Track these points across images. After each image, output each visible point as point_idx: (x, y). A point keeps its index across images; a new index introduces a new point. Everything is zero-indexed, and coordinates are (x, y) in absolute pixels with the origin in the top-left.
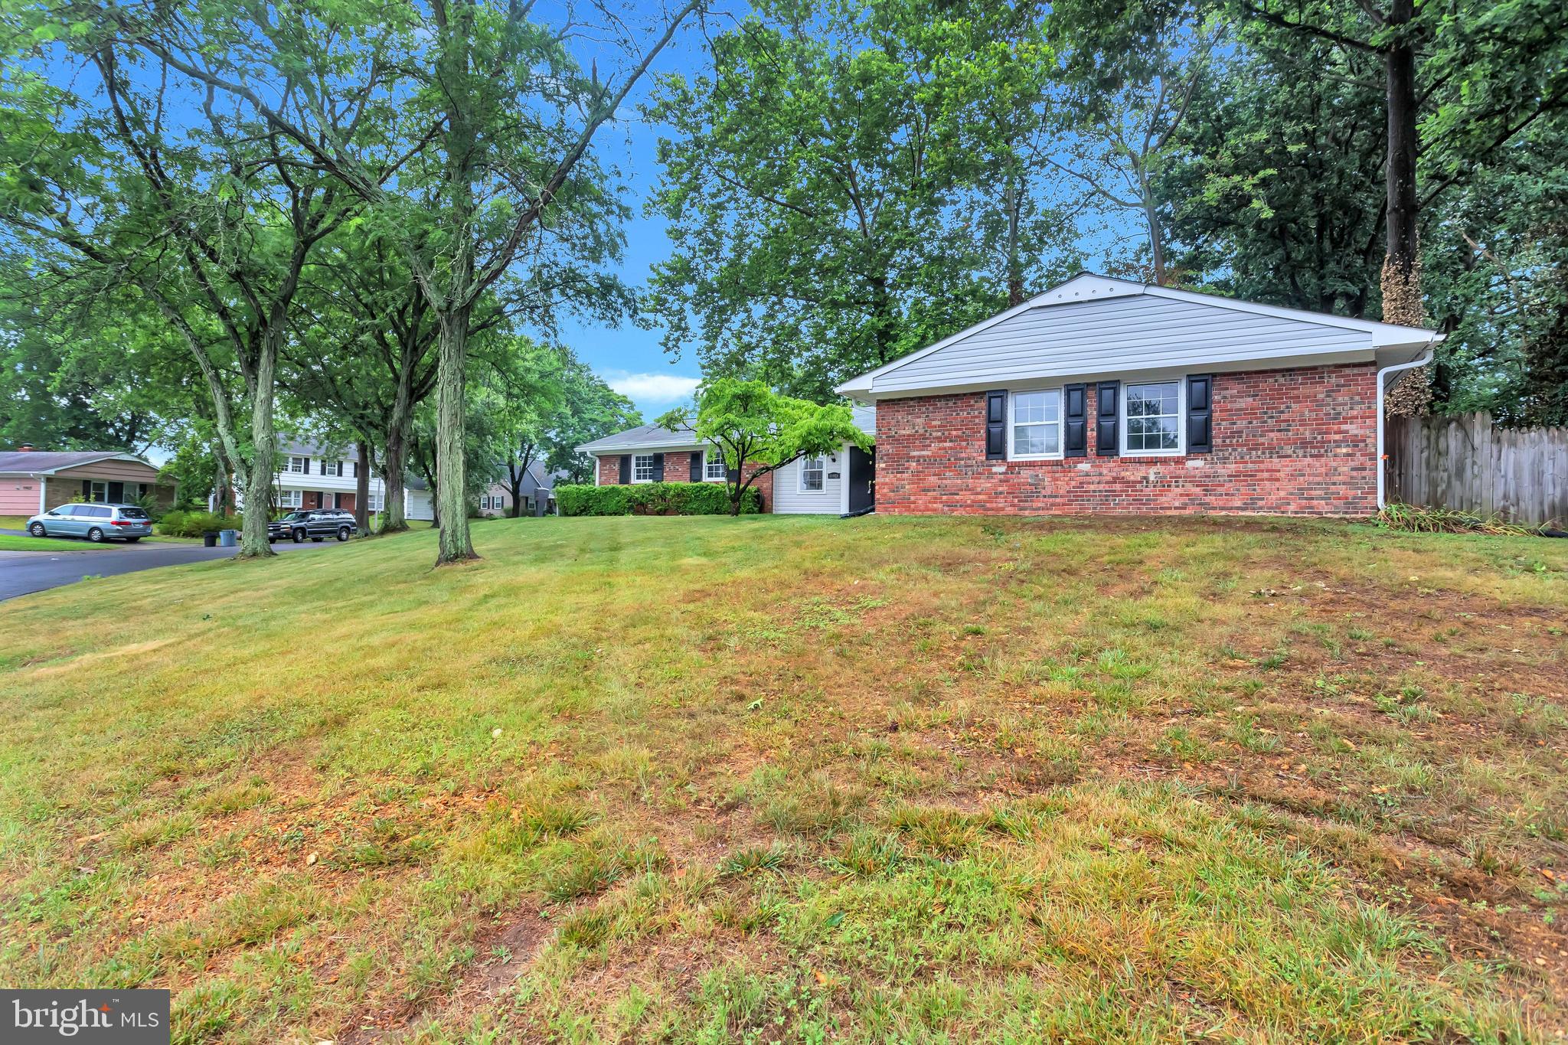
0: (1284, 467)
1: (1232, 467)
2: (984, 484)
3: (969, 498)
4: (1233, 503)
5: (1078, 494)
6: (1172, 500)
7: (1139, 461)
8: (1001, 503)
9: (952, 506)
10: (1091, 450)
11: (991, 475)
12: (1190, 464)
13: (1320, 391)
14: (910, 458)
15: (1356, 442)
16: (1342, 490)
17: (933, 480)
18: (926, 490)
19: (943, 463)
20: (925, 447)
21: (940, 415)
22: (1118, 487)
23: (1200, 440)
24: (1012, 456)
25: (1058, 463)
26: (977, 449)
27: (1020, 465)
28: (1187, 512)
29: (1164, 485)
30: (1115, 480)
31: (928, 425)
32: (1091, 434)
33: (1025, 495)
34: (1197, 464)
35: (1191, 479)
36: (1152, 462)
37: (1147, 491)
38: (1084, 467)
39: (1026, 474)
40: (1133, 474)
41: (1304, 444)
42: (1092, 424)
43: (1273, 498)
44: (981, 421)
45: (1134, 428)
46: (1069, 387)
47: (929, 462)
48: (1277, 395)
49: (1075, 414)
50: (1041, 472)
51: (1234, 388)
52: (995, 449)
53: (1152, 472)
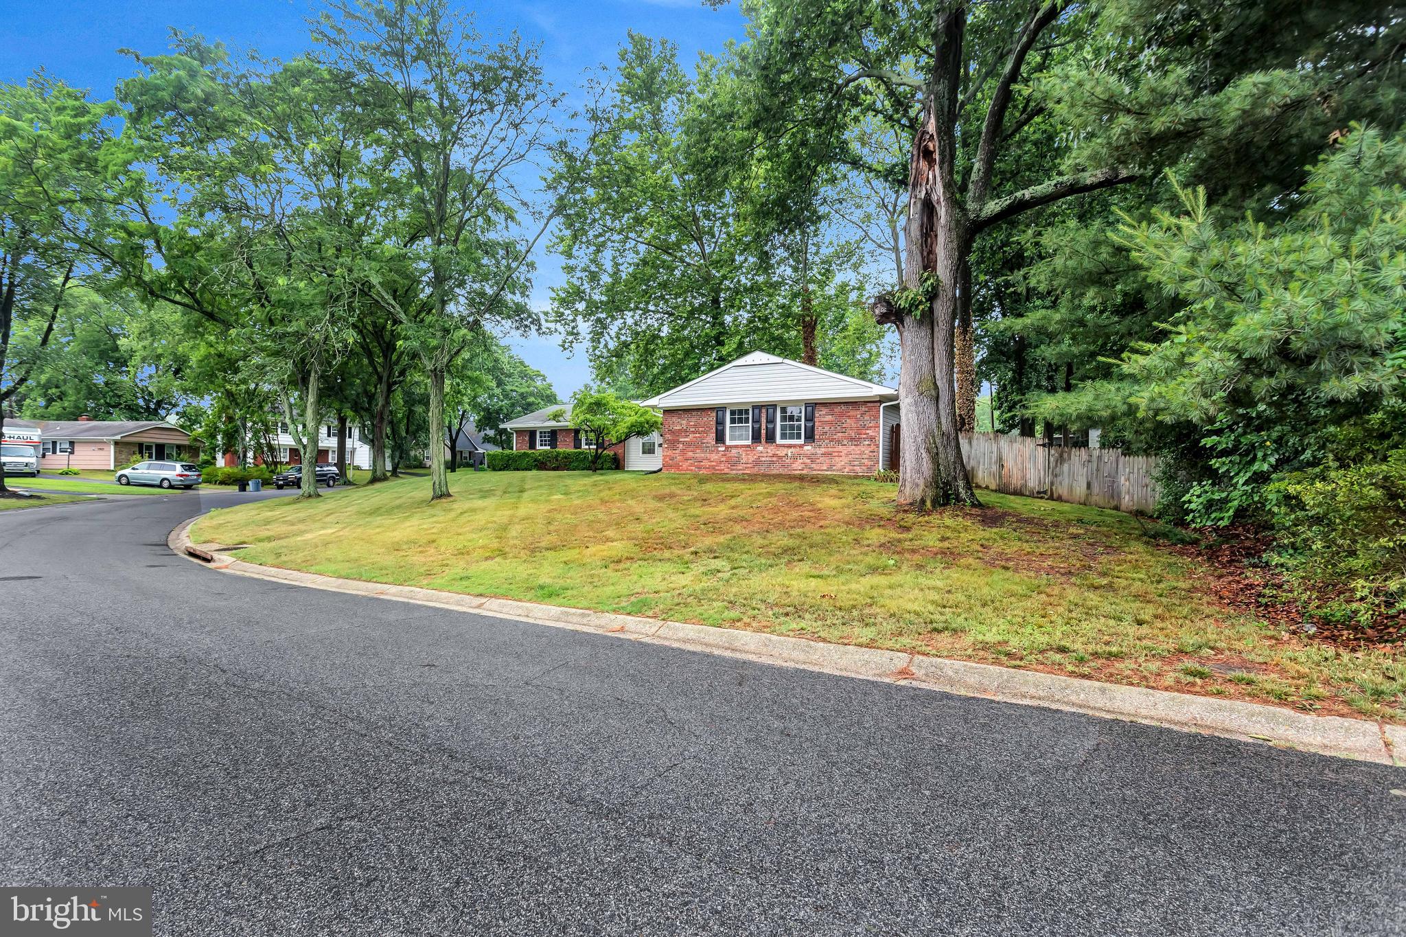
0: (844, 450)
1: (823, 450)
2: (714, 457)
3: (708, 464)
4: (821, 468)
5: (757, 462)
6: (798, 467)
7: (784, 446)
8: (722, 466)
9: (699, 468)
10: (763, 440)
11: (718, 452)
12: (806, 448)
13: (858, 414)
14: (679, 442)
15: (872, 439)
16: (865, 461)
17: (691, 454)
18: (687, 459)
19: (697, 445)
20: (687, 436)
21: (694, 419)
22: (775, 459)
23: (811, 437)
24: (728, 442)
25: (748, 446)
26: (712, 438)
27: (732, 446)
28: (805, 472)
29: (795, 458)
30: (774, 455)
31: (688, 424)
32: (763, 432)
33: (733, 463)
34: (808, 448)
35: (806, 455)
36: (790, 446)
37: (787, 461)
38: (760, 448)
39: (734, 451)
40: (782, 452)
42: (764, 426)
43: (839, 466)
44: (713, 423)
45: (783, 428)
46: (754, 407)
47: (688, 444)
48: (841, 415)
49: (757, 421)
50: (740, 451)
51: (824, 411)
52: (720, 438)
53: (789, 452)
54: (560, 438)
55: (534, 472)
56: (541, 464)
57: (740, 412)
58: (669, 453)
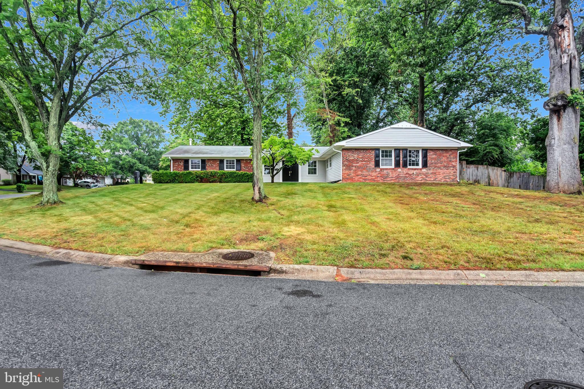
0: (441, 171)
1: (431, 171)
2: (374, 174)
3: (370, 178)
4: (431, 179)
5: (398, 177)
6: (419, 179)
7: (412, 169)
8: (379, 179)
9: (365, 180)
10: (401, 166)
11: (376, 172)
12: (423, 170)
13: (448, 155)
14: (353, 166)
15: (454, 166)
16: (452, 177)
17: (360, 173)
18: (358, 175)
19: (364, 168)
20: (357, 163)
21: (362, 154)
22: (407, 175)
23: (425, 165)
24: (381, 167)
25: (393, 169)
26: (372, 164)
27: (384, 169)
28: (422, 182)
29: (418, 175)
30: (407, 174)
31: (358, 157)
32: (401, 162)
33: (385, 177)
34: (424, 170)
35: (423, 174)
36: (415, 169)
37: (414, 176)
38: (399, 170)
39: (385, 171)
40: (411, 172)
41: (445, 167)
42: (401, 159)
43: (439, 179)
44: (373, 156)
46: (395, 150)
47: (359, 167)
48: (440, 155)
49: (397, 156)
50: (389, 171)
51: (432, 153)
52: (377, 164)
53: (415, 172)
54: (208, 164)
55: (197, 184)
56: (201, 179)
57: (386, 152)
58: (347, 172)
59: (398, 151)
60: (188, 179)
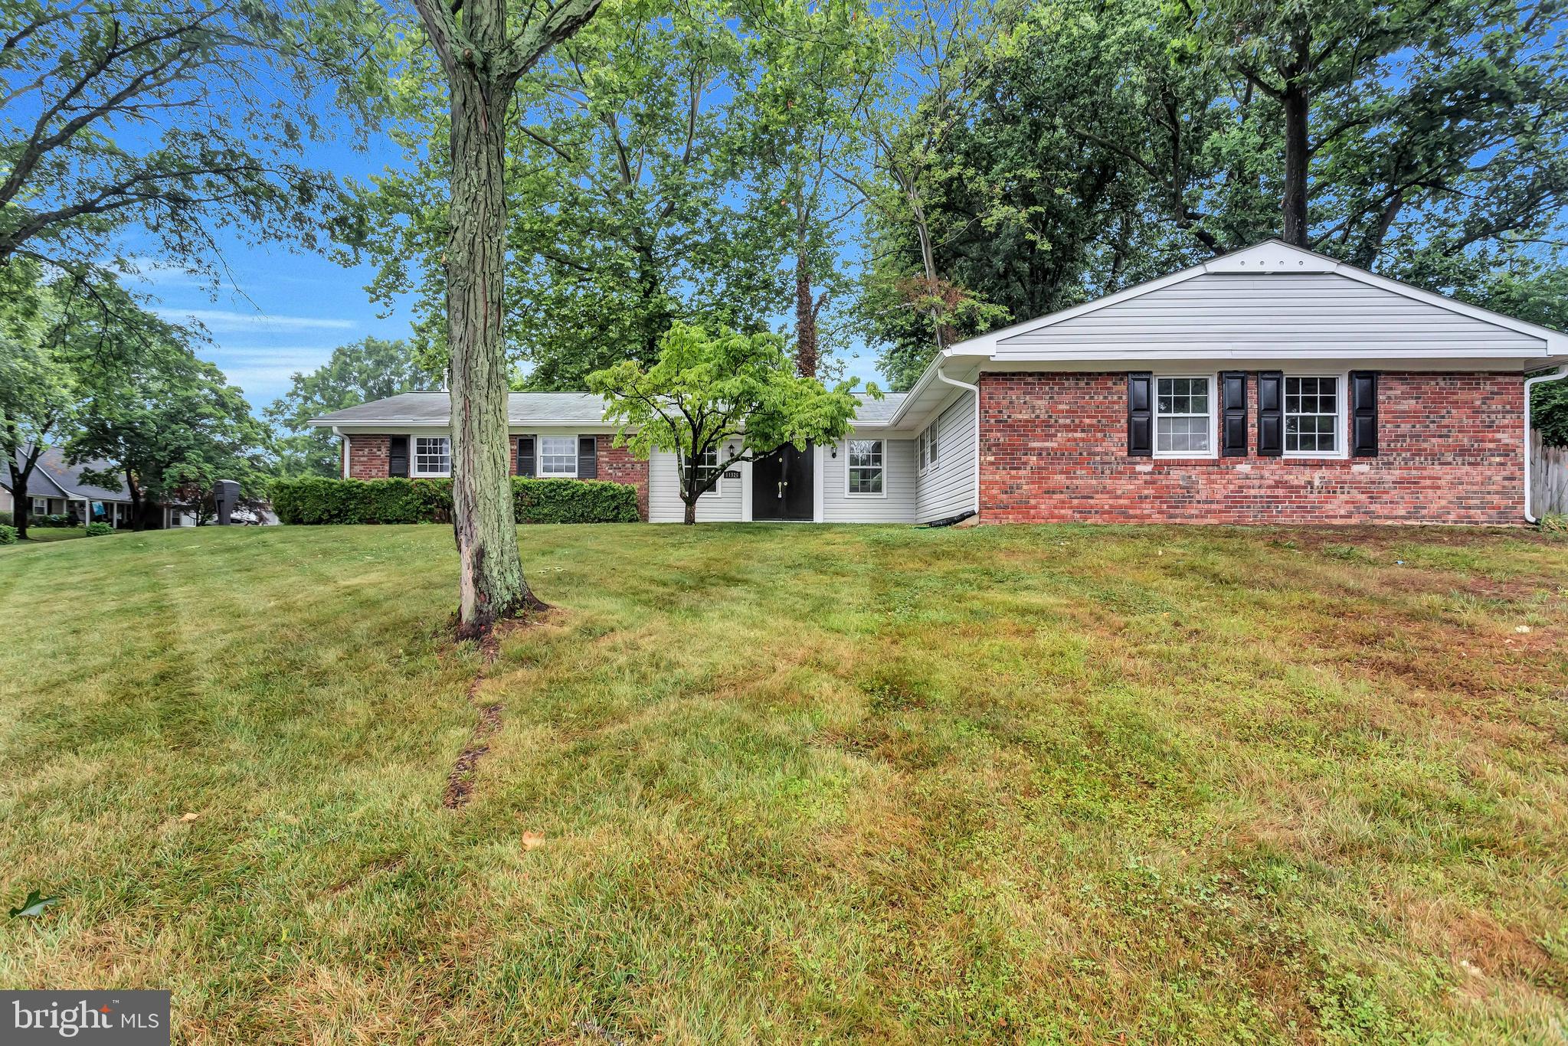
0: (1445, 474)
1: (1397, 473)
2: (1125, 486)
3: (1104, 501)
4: (1393, 511)
5: (1236, 500)
6: (1337, 509)
7: (1304, 463)
8: (1147, 508)
9: (1085, 512)
10: (1252, 450)
11: (1134, 475)
12: (1356, 468)
13: (1476, 398)
14: (1028, 451)
15: (1508, 451)
16: (1496, 499)
17: (1060, 479)
18: (1050, 492)
19: (1073, 459)
20: (1049, 437)
21: (1067, 397)
22: (1280, 492)
23: (1365, 445)
24: (1157, 454)
25: (1213, 463)
26: (1116, 443)
27: (1168, 463)
28: (1353, 521)
29: (1330, 490)
30: (1278, 484)
31: (1052, 409)
32: (1252, 431)
33: (1175, 500)
34: (1362, 469)
35: (1356, 484)
36: (1317, 464)
37: (1314, 497)
38: (1244, 468)
39: (1176, 474)
40: (1298, 477)
41: (1463, 452)
42: (1253, 418)
43: (1434, 508)
44: (1121, 407)
45: (1292, 426)
46: (1224, 374)
47: (1054, 456)
48: (1438, 399)
49: (1234, 407)
50: (1194, 473)
51: (1398, 389)
52: (1140, 443)
53: (1317, 477)
57: (1182, 386)
58: (1001, 475)
59: (1236, 384)
60: (395, 509)
